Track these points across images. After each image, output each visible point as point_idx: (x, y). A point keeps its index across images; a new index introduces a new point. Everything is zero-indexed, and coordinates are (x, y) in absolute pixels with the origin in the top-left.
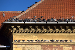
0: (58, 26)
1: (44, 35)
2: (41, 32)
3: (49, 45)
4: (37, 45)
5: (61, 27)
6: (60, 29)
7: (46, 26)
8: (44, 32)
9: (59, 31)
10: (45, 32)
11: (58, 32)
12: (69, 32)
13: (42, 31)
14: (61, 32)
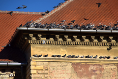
0: (97, 36)
1: (76, 49)
2: (72, 43)
3: (83, 63)
4: (66, 63)
5: (102, 37)
6: (100, 40)
7: (79, 35)
8: (76, 43)
9: (99, 44)
10: (79, 43)
11: (97, 44)
13: (74, 43)
14: (101, 44)
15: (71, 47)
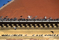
0: (20, 24)
1: (8, 31)
2: (6, 28)
3: (12, 39)
4: (3, 39)
5: (22, 25)
7: (10, 24)
8: (9, 28)
9: (21, 28)
10: (10, 28)
11: (19, 28)
12: (28, 28)
13: (8, 28)
14: (22, 28)
15: (6, 31)
